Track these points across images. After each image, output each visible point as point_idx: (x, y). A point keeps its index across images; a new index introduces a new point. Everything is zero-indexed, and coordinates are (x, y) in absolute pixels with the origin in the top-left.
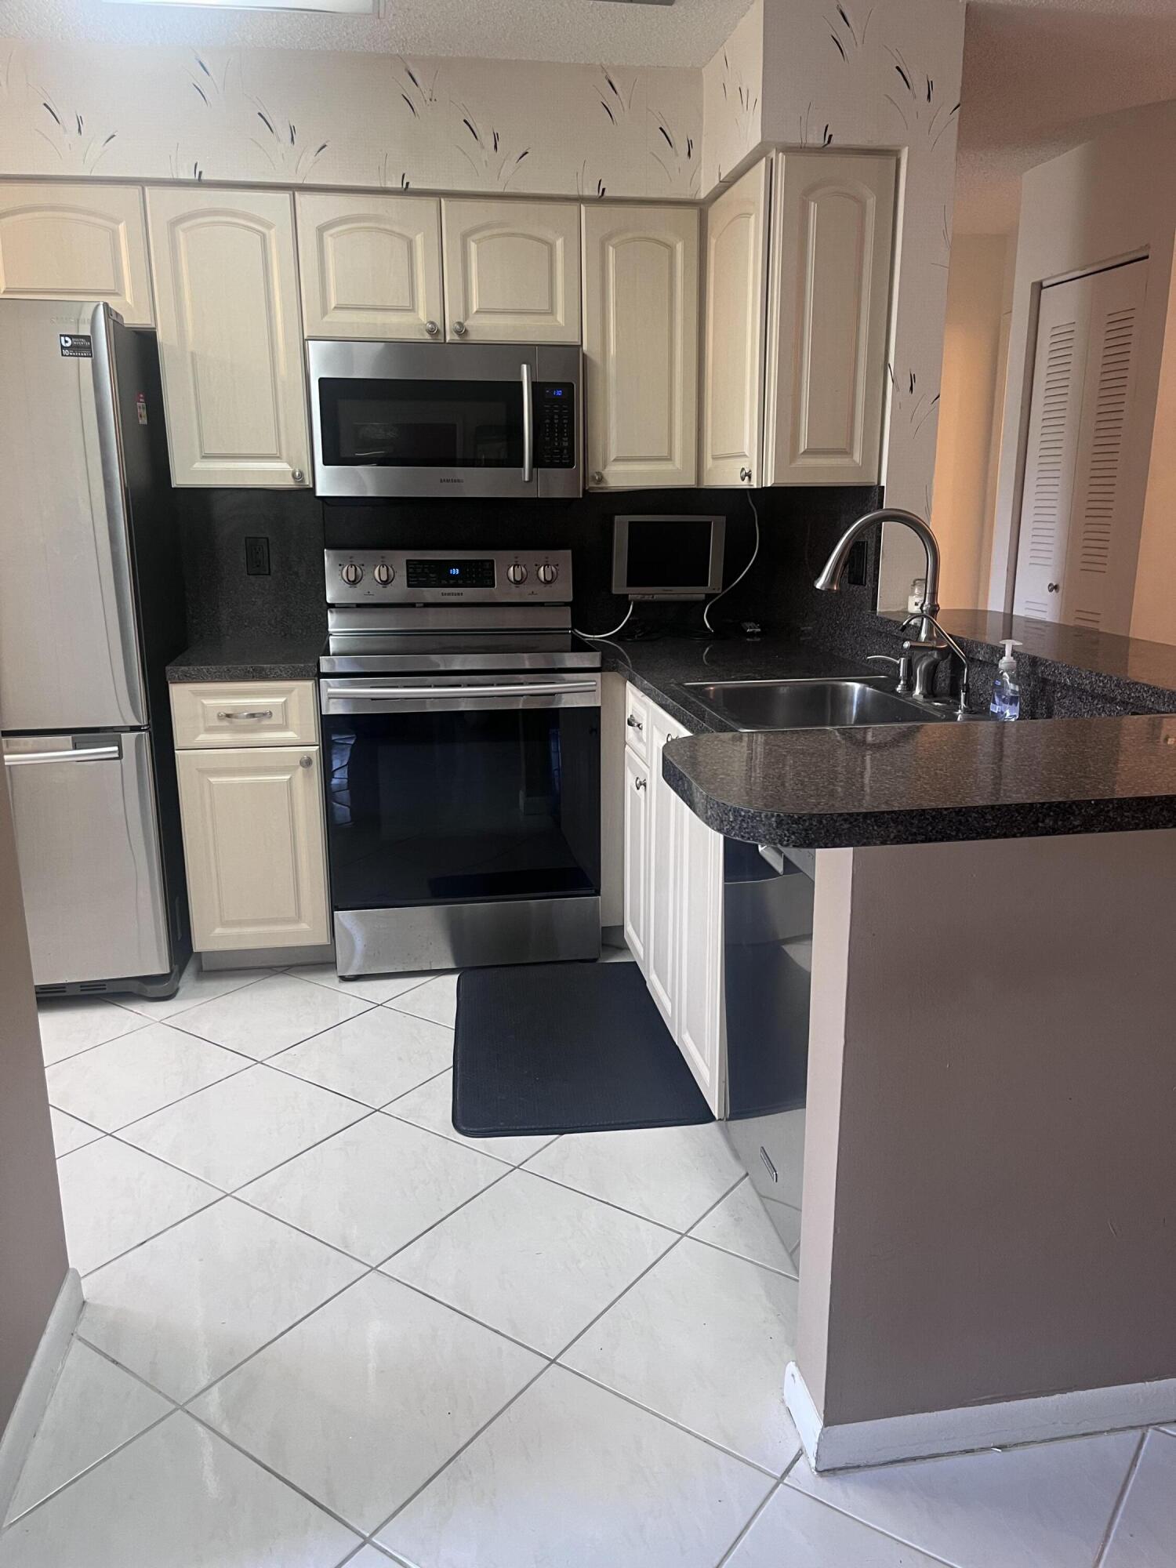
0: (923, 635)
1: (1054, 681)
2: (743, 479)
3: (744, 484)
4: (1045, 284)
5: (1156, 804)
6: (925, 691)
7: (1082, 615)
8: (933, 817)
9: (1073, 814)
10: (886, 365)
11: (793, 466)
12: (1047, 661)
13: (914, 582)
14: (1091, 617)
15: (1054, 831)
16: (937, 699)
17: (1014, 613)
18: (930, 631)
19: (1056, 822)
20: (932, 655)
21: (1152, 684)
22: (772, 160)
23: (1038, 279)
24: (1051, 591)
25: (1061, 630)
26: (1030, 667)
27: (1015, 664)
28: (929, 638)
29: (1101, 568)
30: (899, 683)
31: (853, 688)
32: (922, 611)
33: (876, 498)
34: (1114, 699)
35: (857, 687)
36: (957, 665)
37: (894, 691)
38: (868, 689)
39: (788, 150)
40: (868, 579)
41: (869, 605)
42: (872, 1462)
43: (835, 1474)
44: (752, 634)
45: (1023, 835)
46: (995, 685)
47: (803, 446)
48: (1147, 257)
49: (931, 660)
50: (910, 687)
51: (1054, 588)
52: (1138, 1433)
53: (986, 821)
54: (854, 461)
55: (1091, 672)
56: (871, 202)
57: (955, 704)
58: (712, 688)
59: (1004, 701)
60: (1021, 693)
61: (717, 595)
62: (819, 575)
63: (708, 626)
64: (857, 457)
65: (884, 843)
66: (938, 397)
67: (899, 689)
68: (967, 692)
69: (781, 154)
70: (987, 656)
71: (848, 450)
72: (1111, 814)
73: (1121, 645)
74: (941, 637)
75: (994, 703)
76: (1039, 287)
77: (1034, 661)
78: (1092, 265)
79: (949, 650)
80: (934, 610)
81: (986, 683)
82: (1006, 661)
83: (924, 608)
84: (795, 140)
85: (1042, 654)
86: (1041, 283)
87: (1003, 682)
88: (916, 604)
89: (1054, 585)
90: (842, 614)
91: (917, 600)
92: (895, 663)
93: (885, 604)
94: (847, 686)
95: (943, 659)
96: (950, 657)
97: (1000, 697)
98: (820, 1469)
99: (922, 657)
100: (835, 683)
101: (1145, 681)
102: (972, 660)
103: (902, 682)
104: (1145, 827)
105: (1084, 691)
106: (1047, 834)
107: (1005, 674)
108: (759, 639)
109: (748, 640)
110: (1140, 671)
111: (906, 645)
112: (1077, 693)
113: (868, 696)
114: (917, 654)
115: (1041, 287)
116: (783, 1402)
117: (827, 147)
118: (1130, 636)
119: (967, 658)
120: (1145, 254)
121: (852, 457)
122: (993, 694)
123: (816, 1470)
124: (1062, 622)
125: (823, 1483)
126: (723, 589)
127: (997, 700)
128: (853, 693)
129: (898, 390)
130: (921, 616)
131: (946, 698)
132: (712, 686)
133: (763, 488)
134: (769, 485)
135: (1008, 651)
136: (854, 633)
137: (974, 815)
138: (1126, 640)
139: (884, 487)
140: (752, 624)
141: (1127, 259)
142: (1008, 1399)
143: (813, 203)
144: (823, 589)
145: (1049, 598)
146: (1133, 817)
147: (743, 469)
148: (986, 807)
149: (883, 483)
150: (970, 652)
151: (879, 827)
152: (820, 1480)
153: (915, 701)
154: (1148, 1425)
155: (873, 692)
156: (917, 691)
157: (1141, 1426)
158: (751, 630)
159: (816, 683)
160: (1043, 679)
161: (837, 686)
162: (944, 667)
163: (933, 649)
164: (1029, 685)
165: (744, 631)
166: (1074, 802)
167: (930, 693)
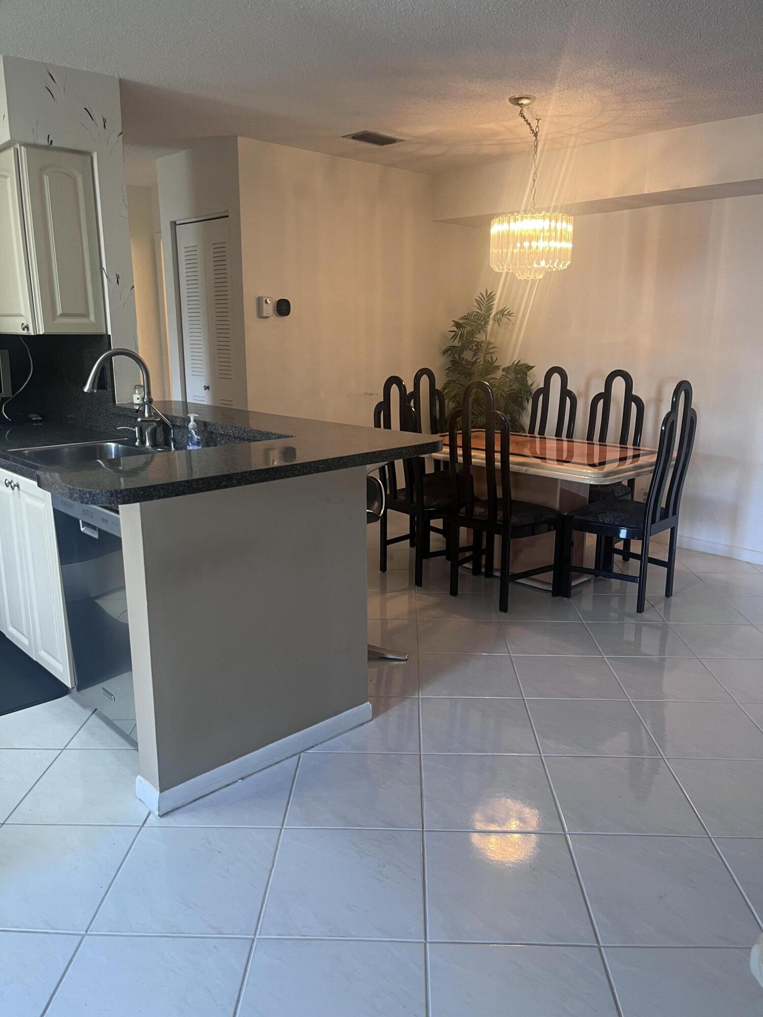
0: (147, 415)
1: (216, 432)
2: (24, 330)
3: (25, 332)
4: (177, 223)
5: (264, 472)
6: (152, 444)
7: (224, 402)
8: (178, 485)
9: (233, 478)
10: (102, 268)
11: (54, 322)
12: (211, 423)
13: (135, 387)
14: (229, 403)
15: (226, 487)
16: (159, 447)
17: (188, 401)
18: (149, 412)
19: (227, 483)
20: (153, 425)
21: (259, 429)
22: (17, 150)
23: (173, 220)
24: (205, 389)
25: (214, 409)
26: (203, 426)
27: (196, 426)
28: (150, 416)
29: (229, 377)
30: (136, 441)
31: (110, 446)
32: (144, 402)
33: (107, 341)
34: (244, 438)
35: (113, 445)
36: (166, 429)
37: (135, 446)
38: (120, 446)
39: (26, 145)
40: (108, 386)
41: (111, 400)
42: (185, 803)
43: (168, 815)
44: (36, 421)
45: (215, 489)
46: (188, 437)
47: (59, 312)
48: (228, 216)
49: (153, 427)
50: (143, 442)
51: (207, 388)
52: (297, 757)
53: (200, 485)
54: (91, 321)
55: (232, 427)
56: (80, 179)
57: (169, 449)
58: (26, 452)
59: (194, 444)
60: (202, 439)
61: (9, 398)
62: (85, 384)
63: (7, 418)
64: (92, 318)
65: (158, 498)
66: (133, 287)
67: (137, 444)
68: (174, 442)
69: (23, 147)
70: (181, 423)
71: (86, 314)
72: (247, 477)
73: (245, 414)
74: (156, 415)
75: (189, 445)
76: (174, 224)
77: (205, 424)
78: (201, 216)
79: (162, 421)
80: (150, 401)
81: (183, 437)
82: (192, 424)
83: (145, 400)
84: (31, 140)
85: (207, 420)
86: (175, 222)
87: (192, 435)
88: (138, 399)
89: (207, 386)
90: (95, 406)
91: (138, 396)
92: (133, 431)
93: (120, 399)
94: (107, 445)
95: (159, 426)
96: (162, 425)
97: (191, 442)
98: (161, 814)
99: (148, 425)
100: (100, 444)
101: (255, 429)
102: (174, 426)
103: (138, 440)
104: (261, 482)
105: (230, 436)
106: (225, 488)
107: (192, 431)
108: (41, 424)
109: (34, 424)
110: (254, 425)
111: (139, 420)
112: (228, 438)
113: (120, 449)
114: (146, 424)
115: (176, 225)
116: (136, 797)
117: (50, 147)
118: (249, 410)
119: (172, 424)
120: (226, 214)
121: (89, 318)
122: (188, 441)
123: (159, 816)
124: (214, 405)
125: (164, 820)
126: (13, 394)
127: (190, 444)
128: (111, 449)
129: (111, 282)
130: (143, 405)
131: (163, 447)
132: (26, 450)
133: (37, 335)
134: (41, 333)
135: (192, 420)
136: (104, 416)
137: (194, 483)
138: (247, 412)
139: (110, 335)
140: (35, 415)
141: (219, 216)
142: (241, 756)
143: (45, 176)
144: (89, 392)
145: (204, 393)
146: (256, 478)
147: (23, 324)
148: (199, 479)
149: (110, 333)
150: (172, 422)
151: (156, 491)
152: (162, 819)
153: (147, 449)
154: (301, 752)
155: (123, 448)
156: (148, 444)
157: (298, 753)
158: (35, 419)
159: (89, 445)
160: (211, 432)
161: (103, 446)
162: (160, 431)
163: (152, 421)
164: (204, 436)
165: (30, 419)
166: (233, 474)
167: (154, 444)
